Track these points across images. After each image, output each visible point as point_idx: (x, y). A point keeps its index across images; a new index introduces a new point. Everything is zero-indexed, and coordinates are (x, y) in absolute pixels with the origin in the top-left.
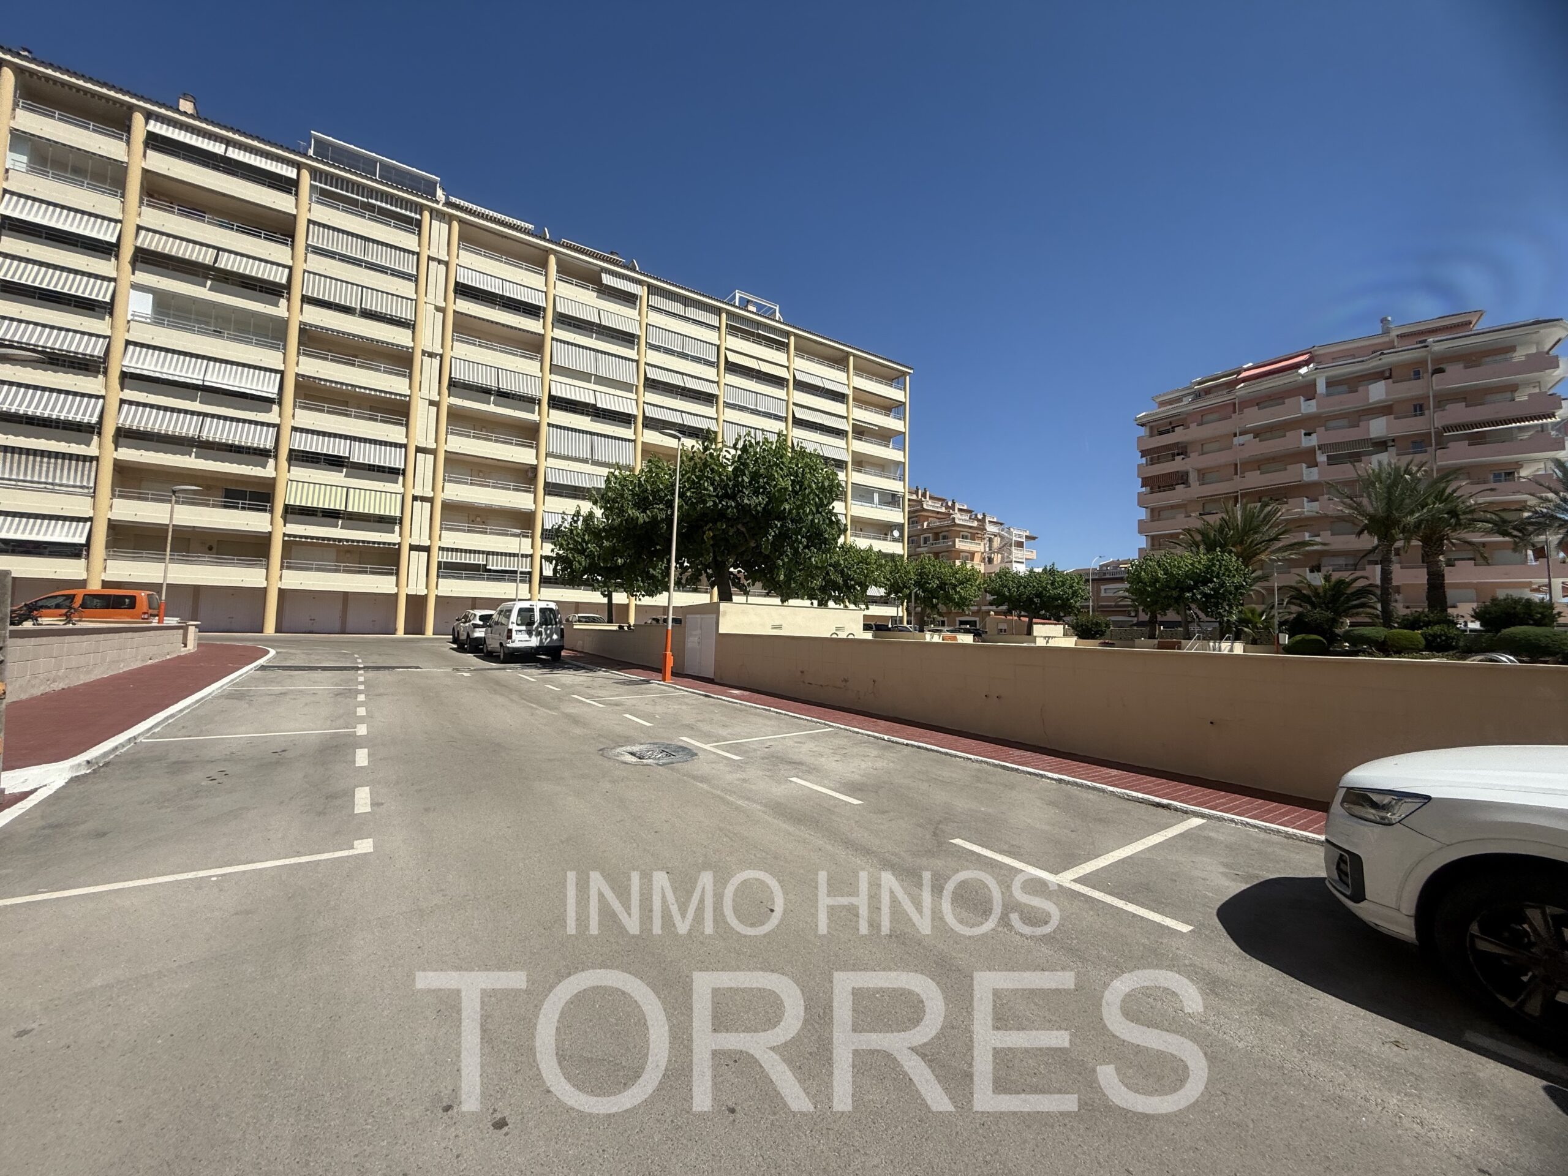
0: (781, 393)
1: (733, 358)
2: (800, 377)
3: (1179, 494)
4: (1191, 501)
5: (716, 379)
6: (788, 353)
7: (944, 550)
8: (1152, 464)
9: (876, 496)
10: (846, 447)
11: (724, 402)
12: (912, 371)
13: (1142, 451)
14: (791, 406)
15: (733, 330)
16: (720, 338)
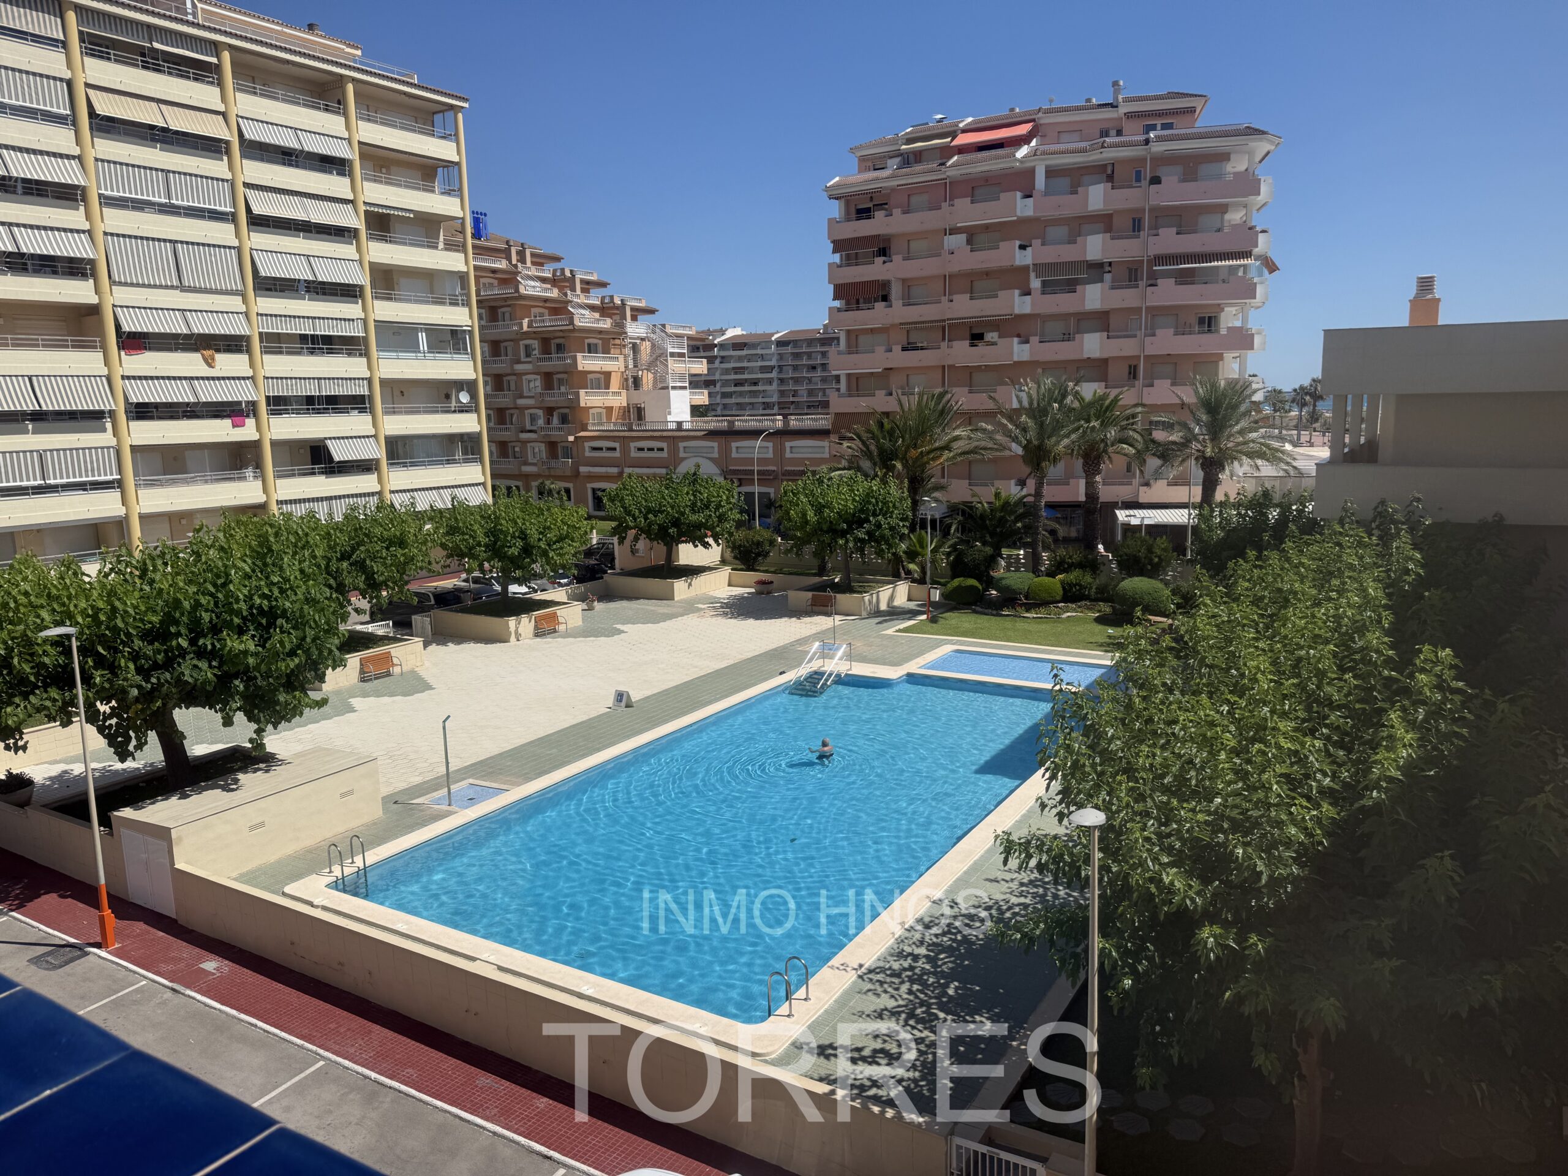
0: (217, 167)
1: (106, 106)
2: (253, 133)
3: (878, 315)
4: (893, 326)
5: (76, 151)
6: (220, 84)
7: (561, 370)
8: (849, 265)
9: (422, 337)
10: (357, 257)
11: (100, 196)
12: (466, 105)
13: (834, 242)
14: (241, 189)
15: (97, 47)
16: (69, 65)
